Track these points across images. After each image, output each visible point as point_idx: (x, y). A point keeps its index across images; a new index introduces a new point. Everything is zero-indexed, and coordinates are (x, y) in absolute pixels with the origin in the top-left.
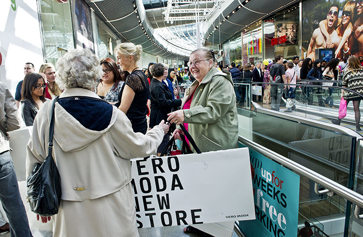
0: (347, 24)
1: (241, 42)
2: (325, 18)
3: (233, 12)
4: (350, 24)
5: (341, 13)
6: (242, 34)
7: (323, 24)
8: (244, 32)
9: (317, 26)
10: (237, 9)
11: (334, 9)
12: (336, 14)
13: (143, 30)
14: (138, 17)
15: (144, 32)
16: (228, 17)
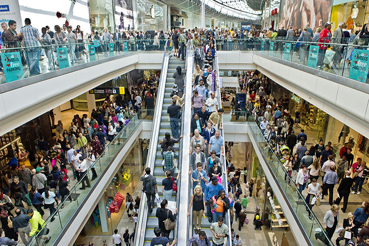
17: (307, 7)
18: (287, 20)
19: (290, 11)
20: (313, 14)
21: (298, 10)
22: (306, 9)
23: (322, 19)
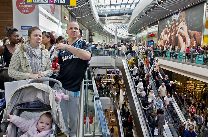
0: (169, 32)
1: (141, 35)
2: (164, 29)
3: (141, 17)
4: (170, 32)
5: (168, 27)
6: (142, 30)
7: (163, 31)
8: (143, 30)
9: (162, 32)
10: (143, 16)
11: (166, 26)
12: (167, 28)
13: (93, 17)
14: (89, 8)
15: (93, 19)
16: (139, 19)
17: (183, 35)
18: (165, 40)
19: (168, 36)
20: (188, 38)
21: (175, 36)
22: (181, 35)
23: (196, 41)
